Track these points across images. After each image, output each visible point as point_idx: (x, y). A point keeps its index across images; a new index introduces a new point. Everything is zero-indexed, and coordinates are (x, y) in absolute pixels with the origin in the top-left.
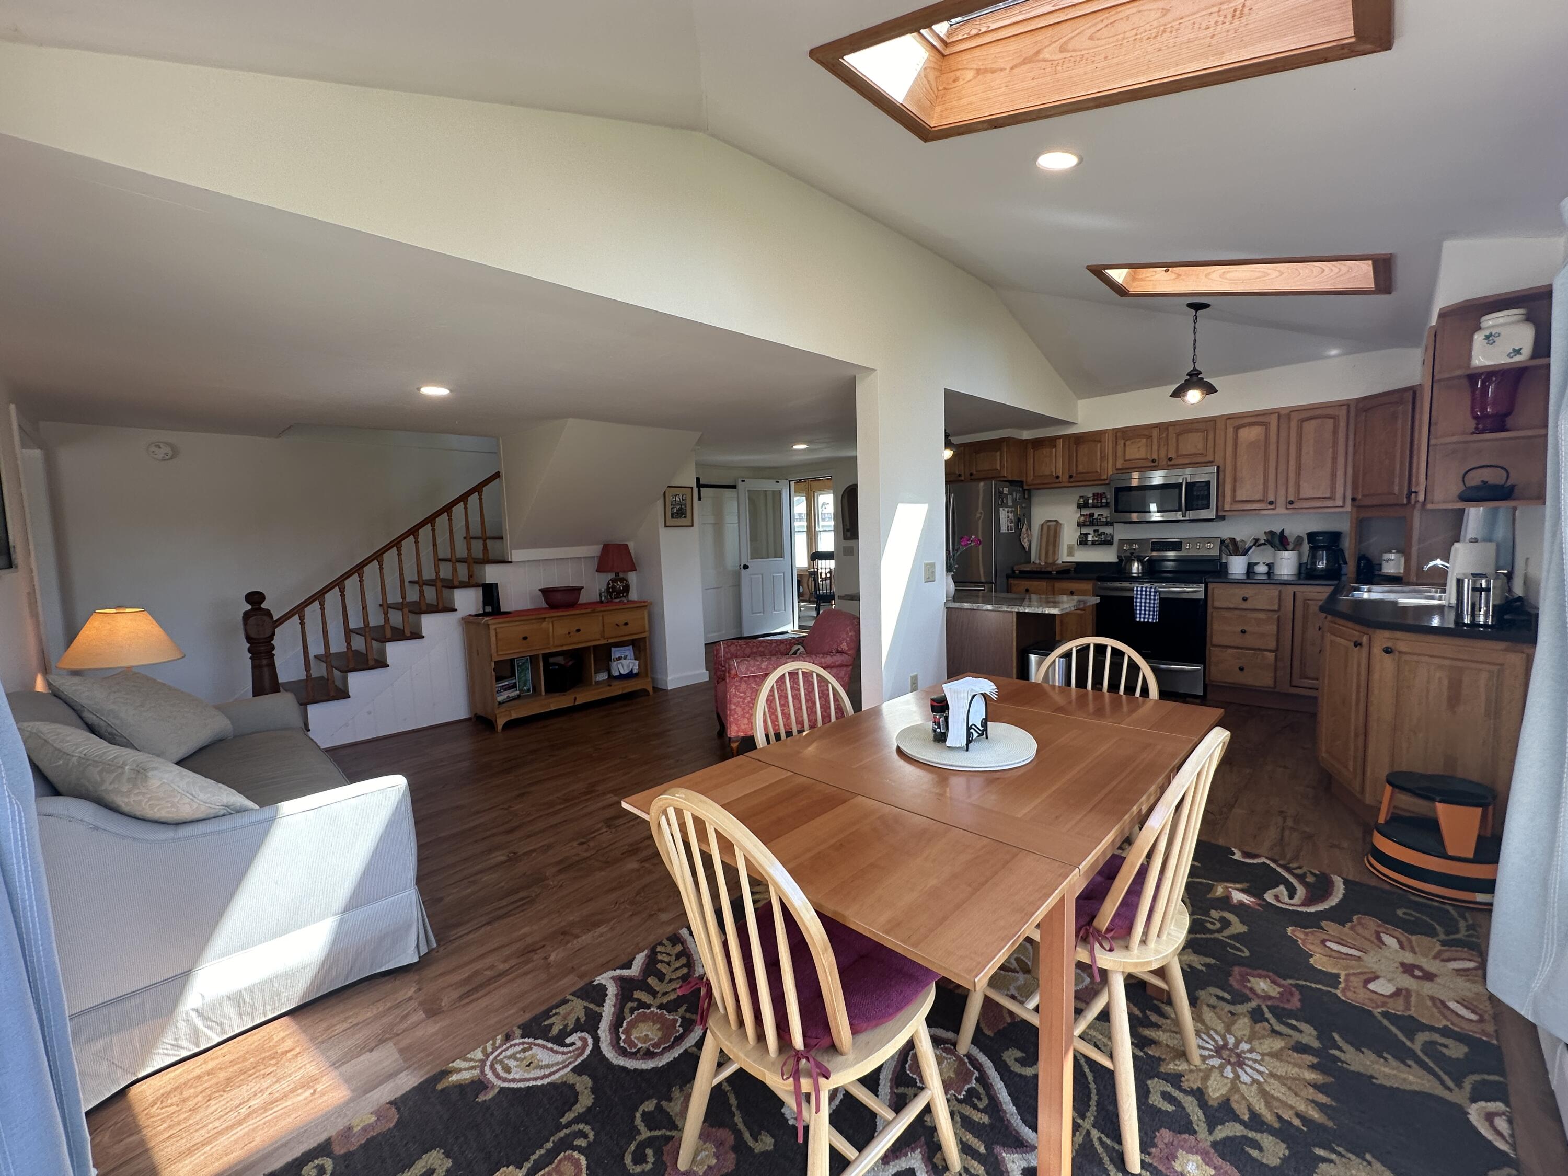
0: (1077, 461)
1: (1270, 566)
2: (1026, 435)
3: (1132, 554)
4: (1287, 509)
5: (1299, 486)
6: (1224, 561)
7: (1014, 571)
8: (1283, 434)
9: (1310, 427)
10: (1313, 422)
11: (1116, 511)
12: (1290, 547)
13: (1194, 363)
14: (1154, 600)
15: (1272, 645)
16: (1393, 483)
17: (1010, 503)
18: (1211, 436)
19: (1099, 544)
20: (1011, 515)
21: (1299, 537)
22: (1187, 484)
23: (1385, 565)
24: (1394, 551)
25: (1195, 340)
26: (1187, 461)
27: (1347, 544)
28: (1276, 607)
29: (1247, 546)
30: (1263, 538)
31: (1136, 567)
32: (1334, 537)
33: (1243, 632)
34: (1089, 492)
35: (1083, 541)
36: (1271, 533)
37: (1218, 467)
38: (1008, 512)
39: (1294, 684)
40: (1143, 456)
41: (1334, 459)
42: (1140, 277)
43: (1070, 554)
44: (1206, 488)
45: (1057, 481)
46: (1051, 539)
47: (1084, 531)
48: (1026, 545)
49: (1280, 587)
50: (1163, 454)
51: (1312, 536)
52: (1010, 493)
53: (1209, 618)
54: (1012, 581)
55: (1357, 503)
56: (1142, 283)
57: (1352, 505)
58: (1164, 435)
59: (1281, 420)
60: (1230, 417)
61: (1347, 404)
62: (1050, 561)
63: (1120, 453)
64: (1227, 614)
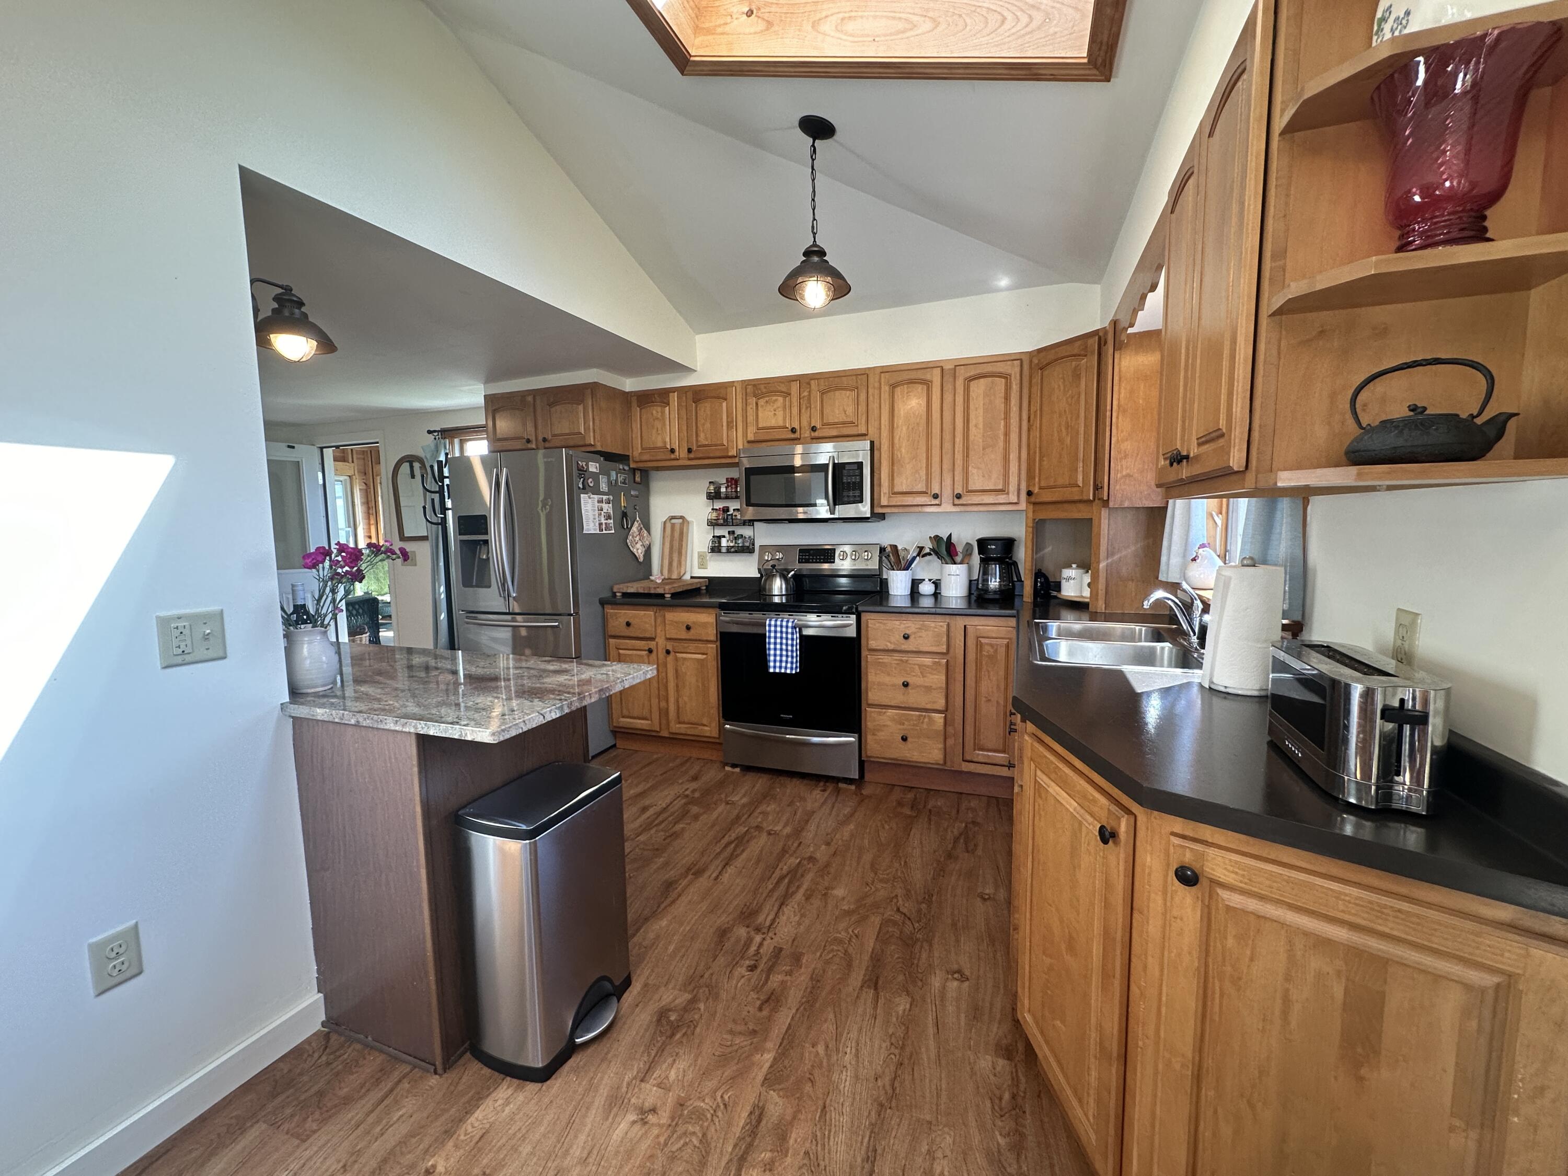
0: (697, 427)
1: (937, 584)
2: (630, 384)
3: (774, 566)
4: (954, 505)
5: (967, 473)
6: (885, 577)
7: (614, 594)
8: (948, 398)
9: (978, 388)
10: (982, 380)
11: (749, 504)
12: (958, 559)
13: (814, 234)
14: (792, 639)
15: (941, 703)
16: (1076, 470)
17: (604, 487)
18: (863, 396)
19: (736, 552)
20: (608, 508)
21: (968, 544)
22: (835, 465)
23: (1064, 585)
24: (1074, 566)
25: (814, 191)
26: (834, 433)
27: (1022, 555)
28: (943, 649)
29: (909, 557)
30: (928, 546)
31: (778, 587)
32: (1008, 544)
33: (906, 685)
34: (721, 476)
35: (716, 549)
36: (937, 539)
37: (872, 443)
38: (600, 501)
39: (968, 757)
40: (781, 423)
41: (1007, 434)
42: (707, 25)
43: (702, 565)
44: (857, 472)
45: (673, 456)
46: (676, 544)
47: (719, 532)
48: (639, 551)
49: (948, 619)
50: (805, 423)
51: (983, 544)
52: (603, 472)
53: (863, 663)
54: (609, 610)
55: (1033, 499)
56: (710, 37)
57: (1028, 502)
58: (806, 394)
59: (945, 379)
60: (885, 370)
61: (1019, 358)
62: (675, 576)
63: (751, 418)
64: (886, 659)
